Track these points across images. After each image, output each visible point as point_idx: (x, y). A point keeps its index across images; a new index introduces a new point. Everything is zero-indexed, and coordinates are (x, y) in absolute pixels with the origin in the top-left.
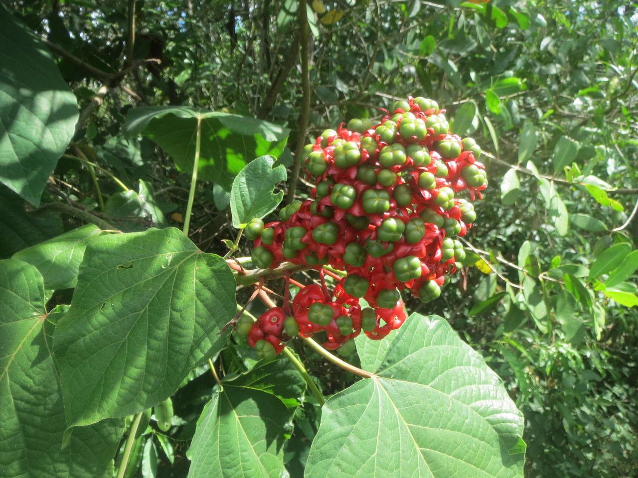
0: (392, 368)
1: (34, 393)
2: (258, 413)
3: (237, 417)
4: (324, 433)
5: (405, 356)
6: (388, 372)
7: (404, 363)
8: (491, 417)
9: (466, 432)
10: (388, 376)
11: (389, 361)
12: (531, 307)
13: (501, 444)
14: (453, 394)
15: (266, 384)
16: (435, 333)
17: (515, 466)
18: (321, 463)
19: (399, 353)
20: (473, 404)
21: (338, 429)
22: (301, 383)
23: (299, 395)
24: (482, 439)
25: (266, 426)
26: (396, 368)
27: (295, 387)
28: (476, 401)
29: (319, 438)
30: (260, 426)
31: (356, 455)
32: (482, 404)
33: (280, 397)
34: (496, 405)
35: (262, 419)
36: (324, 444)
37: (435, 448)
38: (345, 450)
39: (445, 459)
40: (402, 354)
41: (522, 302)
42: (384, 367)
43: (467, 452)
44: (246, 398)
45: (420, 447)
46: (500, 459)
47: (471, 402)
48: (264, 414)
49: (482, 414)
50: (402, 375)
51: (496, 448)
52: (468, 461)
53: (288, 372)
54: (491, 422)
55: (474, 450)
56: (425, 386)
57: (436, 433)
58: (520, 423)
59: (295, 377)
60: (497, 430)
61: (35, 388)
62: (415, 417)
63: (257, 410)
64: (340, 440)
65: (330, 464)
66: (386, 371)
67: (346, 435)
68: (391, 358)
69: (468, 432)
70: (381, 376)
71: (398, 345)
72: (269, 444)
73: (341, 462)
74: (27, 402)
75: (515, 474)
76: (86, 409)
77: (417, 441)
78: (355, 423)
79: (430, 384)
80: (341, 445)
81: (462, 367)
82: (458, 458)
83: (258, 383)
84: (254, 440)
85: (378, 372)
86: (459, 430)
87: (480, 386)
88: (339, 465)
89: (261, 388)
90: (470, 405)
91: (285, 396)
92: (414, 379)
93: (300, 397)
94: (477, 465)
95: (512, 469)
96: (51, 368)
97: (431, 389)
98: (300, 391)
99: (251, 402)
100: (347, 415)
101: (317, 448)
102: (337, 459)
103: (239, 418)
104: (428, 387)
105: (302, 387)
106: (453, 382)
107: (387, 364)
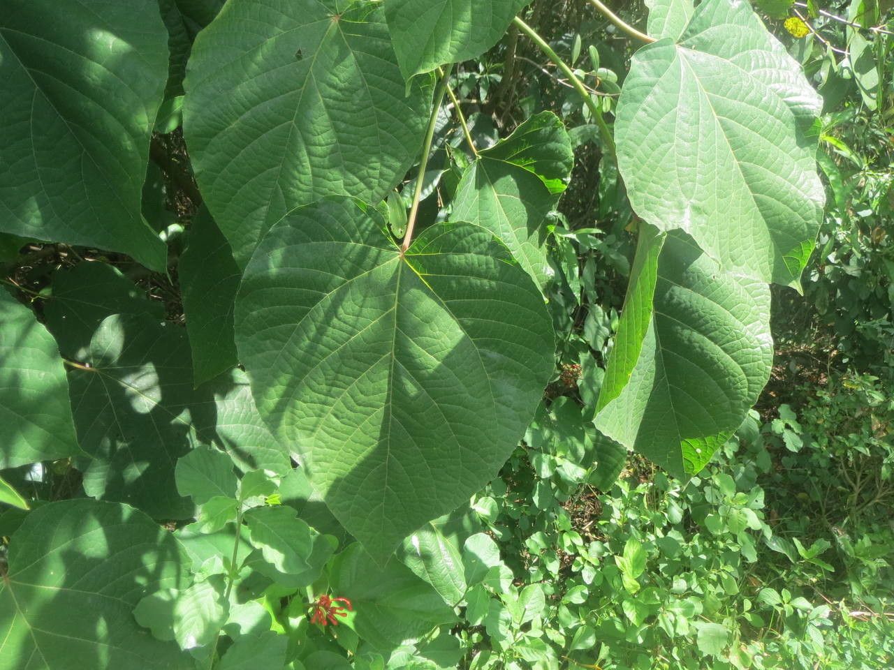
0: (694, 38)
1: (340, 90)
2: (518, 194)
3: (496, 195)
4: (634, 76)
5: (707, 28)
6: (690, 43)
7: (706, 35)
8: (791, 99)
9: (762, 108)
10: (689, 47)
11: (691, 31)
12: (857, 75)
13: (796, 125)
14: (752, 73)
15: (527, 159)
16: (737, 12)
17: (808, 148)
18: (631, 105)
19: (701, 24)
20: (772, 85)
21: (645, 78)
22: (567, 160)
23: (565, 175)
24: (779, 118)
25: (528, 210)
26: (698, 39)
27: (560, 164)
28: (775, 83)
29: (630, 79)
30: (521, 210)
31: (660, 104)
32: (780, 87)
33: (542, 177)
34: (795, 90)
35: (523, 203)
36: (634, 87)
37: (731, 118)
38: (649, 98)
39: (742, 130)
40: (704, 25)
41: (847, 68)
42: (685, 37)
43: (763, 126)
44: (504, 175)
45: (718, 114)
46: (794, 140)
47: (769, 82)
48: (524, 197)
49: (781, 95)
50: (703, 46)
51: (791, 129)
52: (763, 135)
53: (552, 145)
54: (789, 104)
55: (769, 126)
56: (726, 60)
57: (734, 104)
58: (819, 106)
59: (560, 153)
60: (795, 112)
61: (342, 85)
62: (715, 87)
63: (517, 191)
64: (647, 88)
65: (637, 109)
66: (688, 41)
67: (652, 85)
68: (692, 27)
69: (766, 108)
70: (682, 46)
71: (701, 15)
72: (530, 233)
73: (647, 108)
74: (336, 99)
75: (807, 156)
76: (422, 61)
77: (715, 110)
78: (660, 76)
79: (731, 59)
80: (647, 93)
81: (763, 52)
82: (753, 130)
83: (519, 156)
84: (516, 224)
85: (679, 41)
86: (757, 106)
87: (781, 71)
88: (645, 110)
89: (521, 164)
90: (770, 86)
91: (548, 177)
92: (716, 52)
93: (566, 177)
94: (771, 141)
95: (805, 151)
96: (354, 65)
97: (731, 64)
98: (566, 169)
99: (510, 179)
100: (653, 67)
101: (628, 89)
102: (644, 105)
103: (499, 197)
104: (728, 61)
105: (568, 165)
106: (753, 63)
107: (689, 33)
